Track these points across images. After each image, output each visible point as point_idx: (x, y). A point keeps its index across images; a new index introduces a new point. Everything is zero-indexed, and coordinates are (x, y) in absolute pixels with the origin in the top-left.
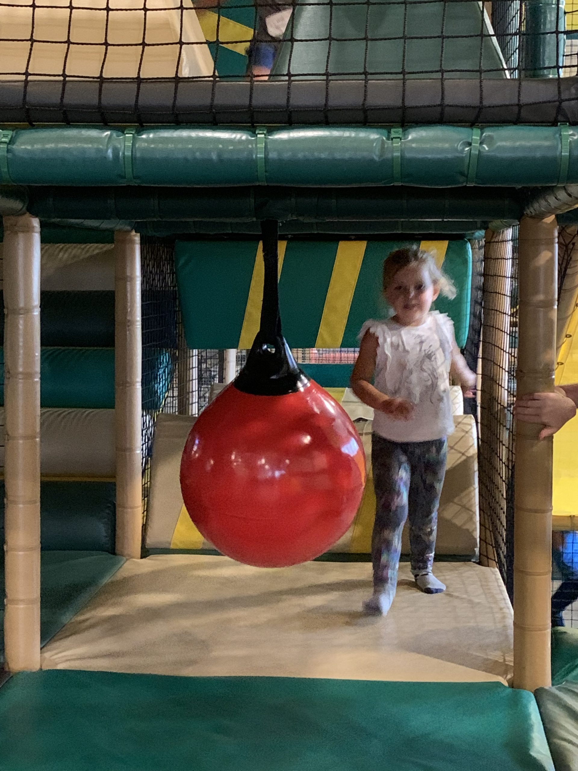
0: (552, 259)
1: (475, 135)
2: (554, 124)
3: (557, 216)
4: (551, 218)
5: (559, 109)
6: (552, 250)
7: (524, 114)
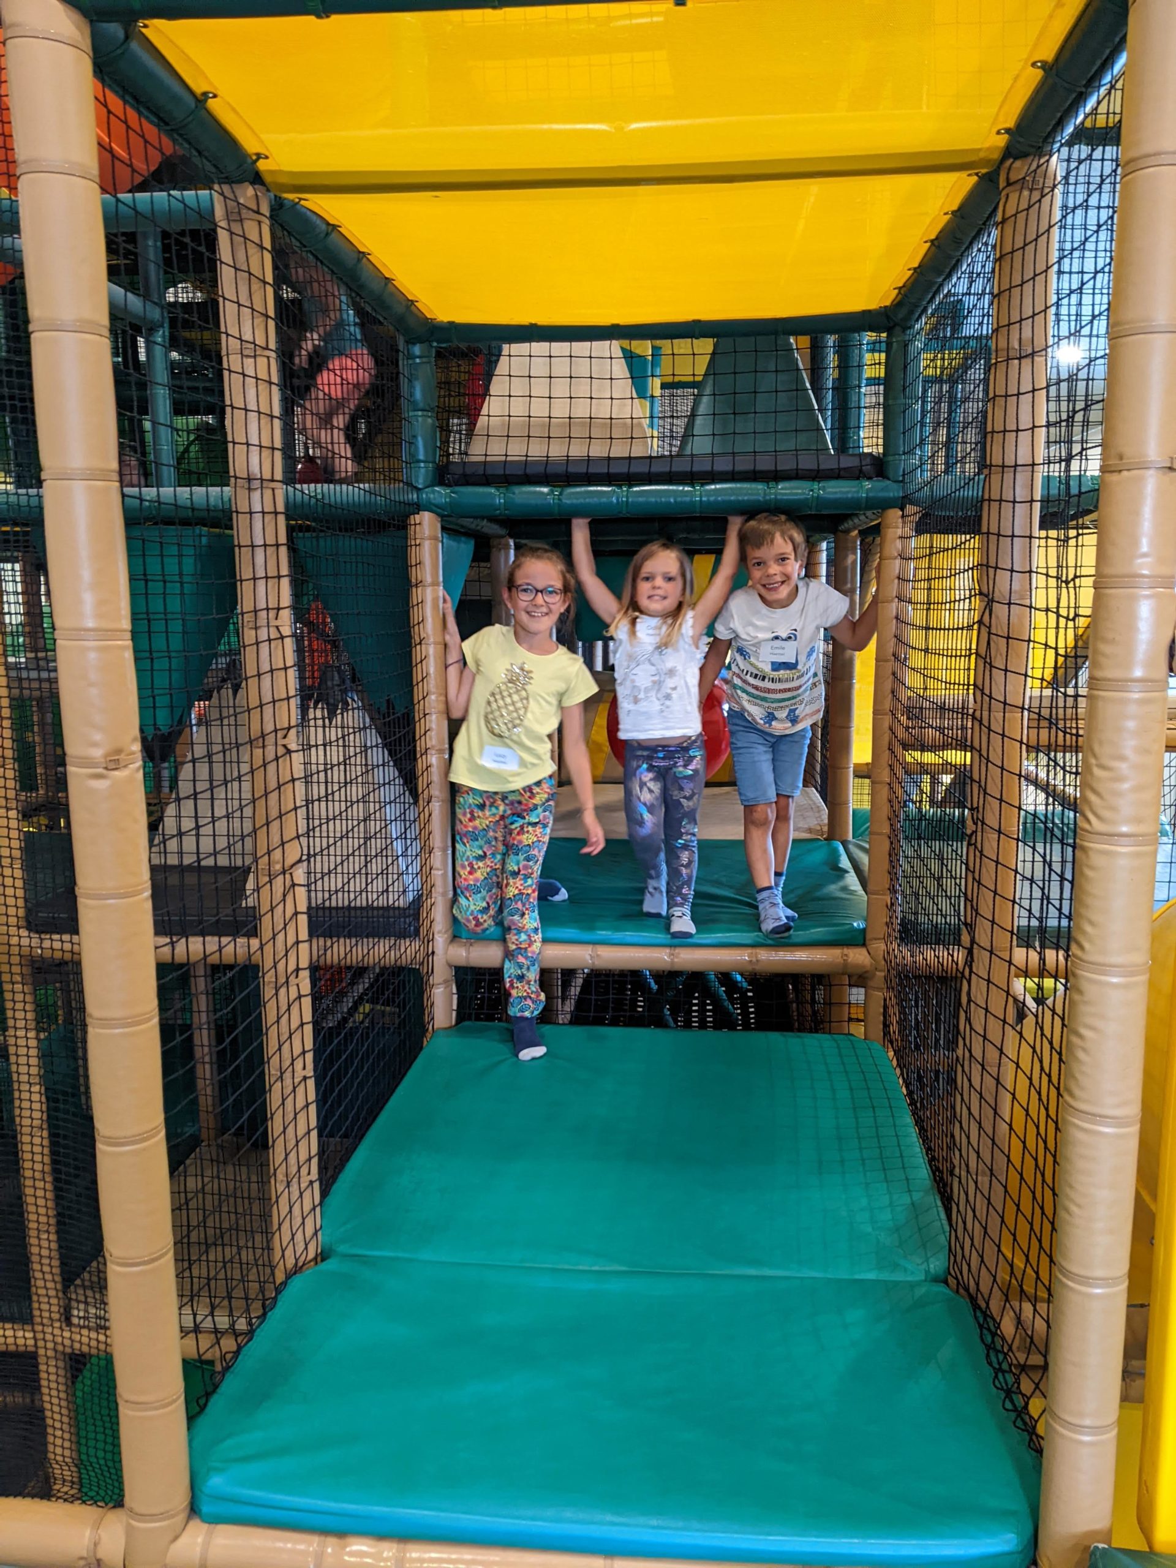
0: (856, 560)
1: (816, 486)
2: (858, 478)
3: (860, 531)
4: (856, 532)
5: (861, 471)
6: (856, 554)
7: (842, 473)
